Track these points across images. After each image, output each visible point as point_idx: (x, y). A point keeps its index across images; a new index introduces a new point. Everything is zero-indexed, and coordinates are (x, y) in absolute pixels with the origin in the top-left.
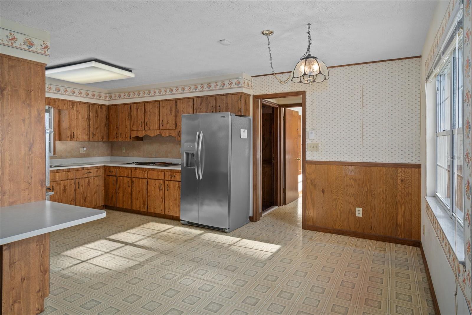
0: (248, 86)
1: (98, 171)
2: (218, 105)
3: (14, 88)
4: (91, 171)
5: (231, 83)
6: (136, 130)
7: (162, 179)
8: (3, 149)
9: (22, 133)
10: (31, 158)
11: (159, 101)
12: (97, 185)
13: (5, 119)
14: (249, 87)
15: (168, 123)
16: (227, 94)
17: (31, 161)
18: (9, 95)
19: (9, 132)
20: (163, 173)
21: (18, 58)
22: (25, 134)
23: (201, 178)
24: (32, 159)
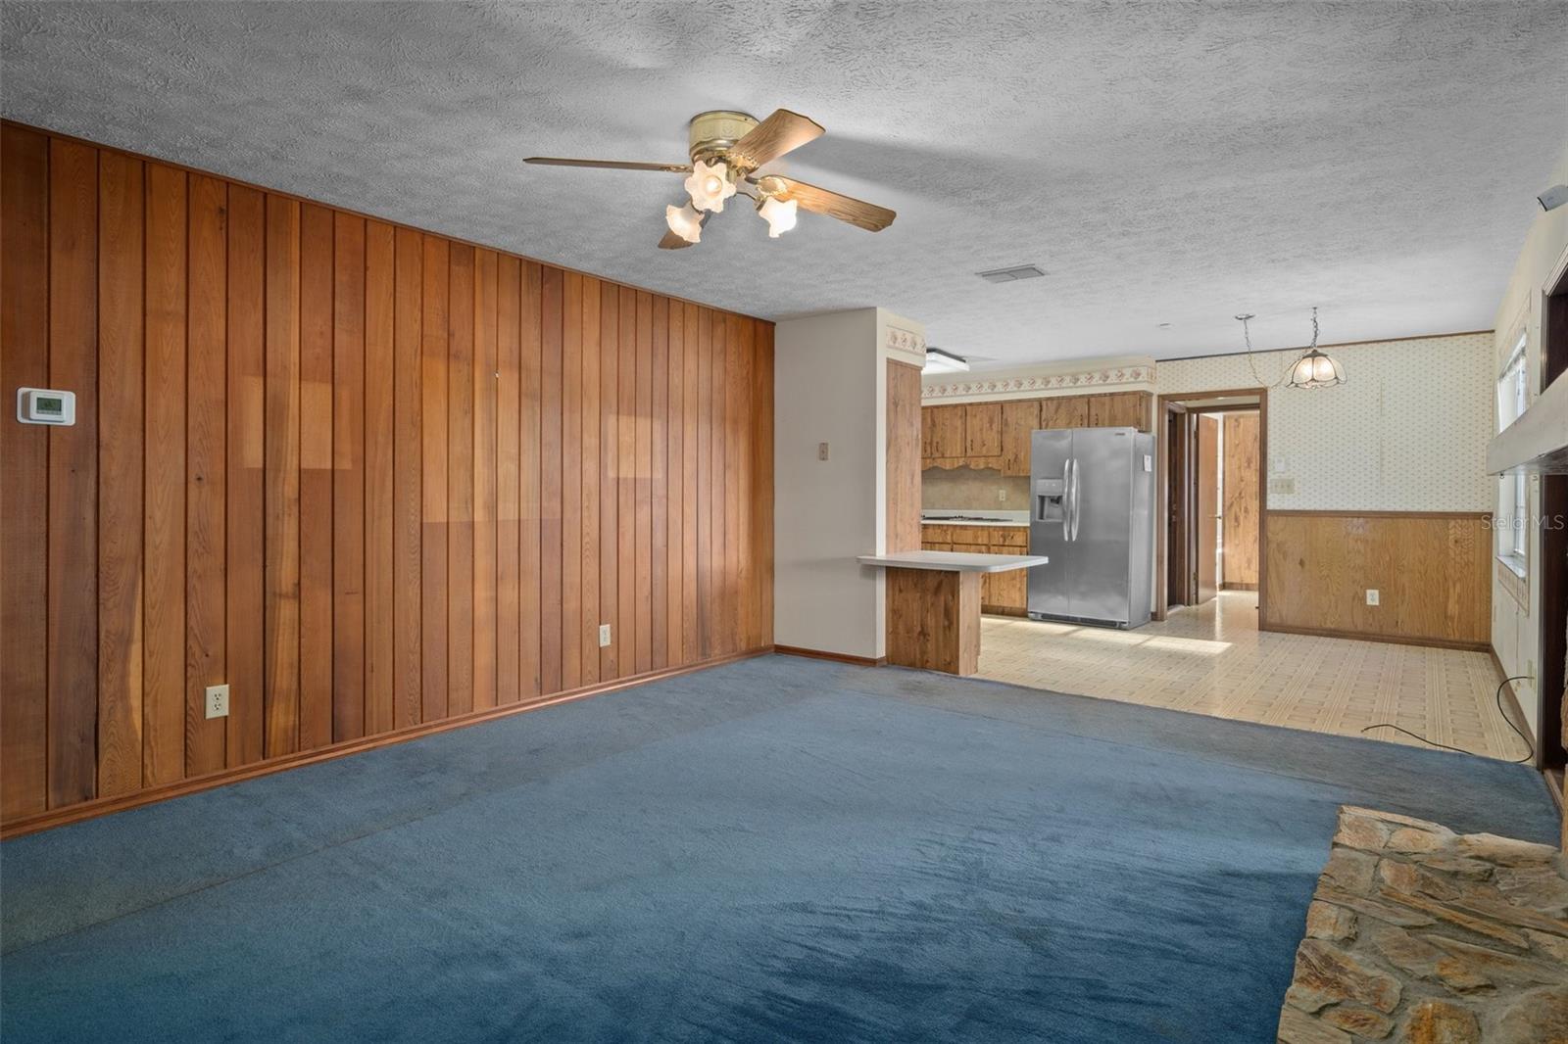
0: (1150, 380)
2: (1093, 413)
5: (1122, 375)
7: (985, 543)
11: (963, 406)
15: (984, 445)
16: (1112, 394)
20: (986, 533)
23: (1074, 539)
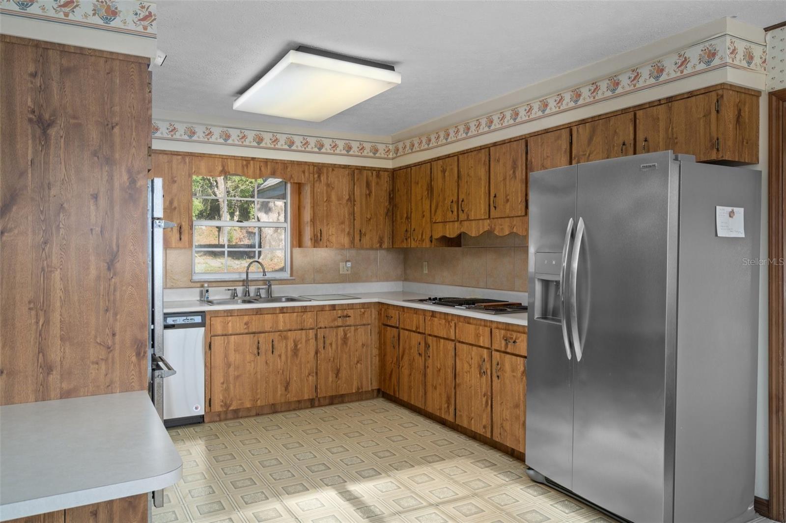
0: (749, 63)
1: (364, 313)
2: (641, 136)
3: (72, 121)
4: (350, 312)
5: (685, 61)
6: (442, 222)
7: (486, 346)
8: (48, 266)
9: (92, 227)
10: (112, 287)
11: (487, 148)
12: (363, 345)
13: (52, 193)
14: (752, 66)
15: (508, 201)
16: (670, 100)
17: (113, 294)
18: (62, 137)
19: (61, 226)
20: (487, 330)
21: (81, 48)
22: (98, 229)
23: (579, 359)
24: (115, 290)
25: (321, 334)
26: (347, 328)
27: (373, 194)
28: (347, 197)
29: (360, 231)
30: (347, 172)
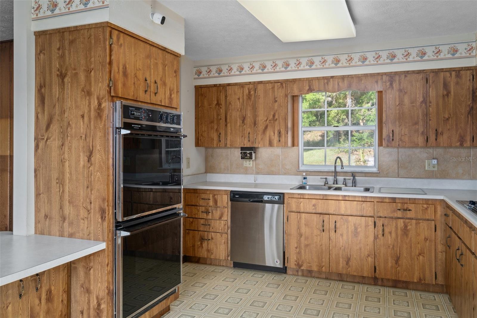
1: (426, 209)
3: (74, 72)
4: (412, 206)
8: (63, 158)
9: (81, 135)
12: (426, 239)
13: (65, 116)
17: (91, 177)
18: (69, 82)
19: (69, 135)
22: (84, 136)
25: (379, 223)
26: (407, 220)
27: (452, 93)
28: (421, 99)
29: (436, 130)
30: (421, 76)
